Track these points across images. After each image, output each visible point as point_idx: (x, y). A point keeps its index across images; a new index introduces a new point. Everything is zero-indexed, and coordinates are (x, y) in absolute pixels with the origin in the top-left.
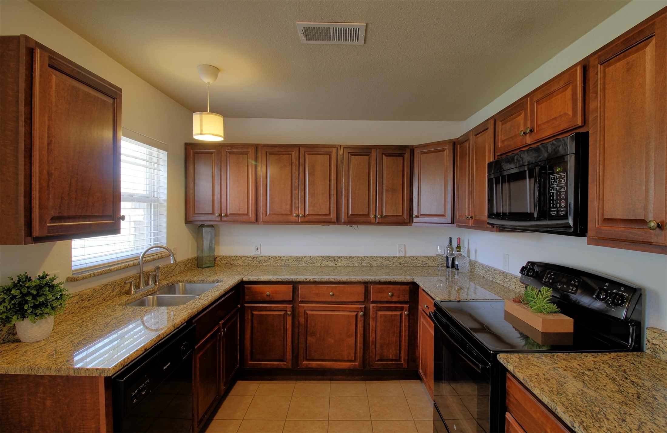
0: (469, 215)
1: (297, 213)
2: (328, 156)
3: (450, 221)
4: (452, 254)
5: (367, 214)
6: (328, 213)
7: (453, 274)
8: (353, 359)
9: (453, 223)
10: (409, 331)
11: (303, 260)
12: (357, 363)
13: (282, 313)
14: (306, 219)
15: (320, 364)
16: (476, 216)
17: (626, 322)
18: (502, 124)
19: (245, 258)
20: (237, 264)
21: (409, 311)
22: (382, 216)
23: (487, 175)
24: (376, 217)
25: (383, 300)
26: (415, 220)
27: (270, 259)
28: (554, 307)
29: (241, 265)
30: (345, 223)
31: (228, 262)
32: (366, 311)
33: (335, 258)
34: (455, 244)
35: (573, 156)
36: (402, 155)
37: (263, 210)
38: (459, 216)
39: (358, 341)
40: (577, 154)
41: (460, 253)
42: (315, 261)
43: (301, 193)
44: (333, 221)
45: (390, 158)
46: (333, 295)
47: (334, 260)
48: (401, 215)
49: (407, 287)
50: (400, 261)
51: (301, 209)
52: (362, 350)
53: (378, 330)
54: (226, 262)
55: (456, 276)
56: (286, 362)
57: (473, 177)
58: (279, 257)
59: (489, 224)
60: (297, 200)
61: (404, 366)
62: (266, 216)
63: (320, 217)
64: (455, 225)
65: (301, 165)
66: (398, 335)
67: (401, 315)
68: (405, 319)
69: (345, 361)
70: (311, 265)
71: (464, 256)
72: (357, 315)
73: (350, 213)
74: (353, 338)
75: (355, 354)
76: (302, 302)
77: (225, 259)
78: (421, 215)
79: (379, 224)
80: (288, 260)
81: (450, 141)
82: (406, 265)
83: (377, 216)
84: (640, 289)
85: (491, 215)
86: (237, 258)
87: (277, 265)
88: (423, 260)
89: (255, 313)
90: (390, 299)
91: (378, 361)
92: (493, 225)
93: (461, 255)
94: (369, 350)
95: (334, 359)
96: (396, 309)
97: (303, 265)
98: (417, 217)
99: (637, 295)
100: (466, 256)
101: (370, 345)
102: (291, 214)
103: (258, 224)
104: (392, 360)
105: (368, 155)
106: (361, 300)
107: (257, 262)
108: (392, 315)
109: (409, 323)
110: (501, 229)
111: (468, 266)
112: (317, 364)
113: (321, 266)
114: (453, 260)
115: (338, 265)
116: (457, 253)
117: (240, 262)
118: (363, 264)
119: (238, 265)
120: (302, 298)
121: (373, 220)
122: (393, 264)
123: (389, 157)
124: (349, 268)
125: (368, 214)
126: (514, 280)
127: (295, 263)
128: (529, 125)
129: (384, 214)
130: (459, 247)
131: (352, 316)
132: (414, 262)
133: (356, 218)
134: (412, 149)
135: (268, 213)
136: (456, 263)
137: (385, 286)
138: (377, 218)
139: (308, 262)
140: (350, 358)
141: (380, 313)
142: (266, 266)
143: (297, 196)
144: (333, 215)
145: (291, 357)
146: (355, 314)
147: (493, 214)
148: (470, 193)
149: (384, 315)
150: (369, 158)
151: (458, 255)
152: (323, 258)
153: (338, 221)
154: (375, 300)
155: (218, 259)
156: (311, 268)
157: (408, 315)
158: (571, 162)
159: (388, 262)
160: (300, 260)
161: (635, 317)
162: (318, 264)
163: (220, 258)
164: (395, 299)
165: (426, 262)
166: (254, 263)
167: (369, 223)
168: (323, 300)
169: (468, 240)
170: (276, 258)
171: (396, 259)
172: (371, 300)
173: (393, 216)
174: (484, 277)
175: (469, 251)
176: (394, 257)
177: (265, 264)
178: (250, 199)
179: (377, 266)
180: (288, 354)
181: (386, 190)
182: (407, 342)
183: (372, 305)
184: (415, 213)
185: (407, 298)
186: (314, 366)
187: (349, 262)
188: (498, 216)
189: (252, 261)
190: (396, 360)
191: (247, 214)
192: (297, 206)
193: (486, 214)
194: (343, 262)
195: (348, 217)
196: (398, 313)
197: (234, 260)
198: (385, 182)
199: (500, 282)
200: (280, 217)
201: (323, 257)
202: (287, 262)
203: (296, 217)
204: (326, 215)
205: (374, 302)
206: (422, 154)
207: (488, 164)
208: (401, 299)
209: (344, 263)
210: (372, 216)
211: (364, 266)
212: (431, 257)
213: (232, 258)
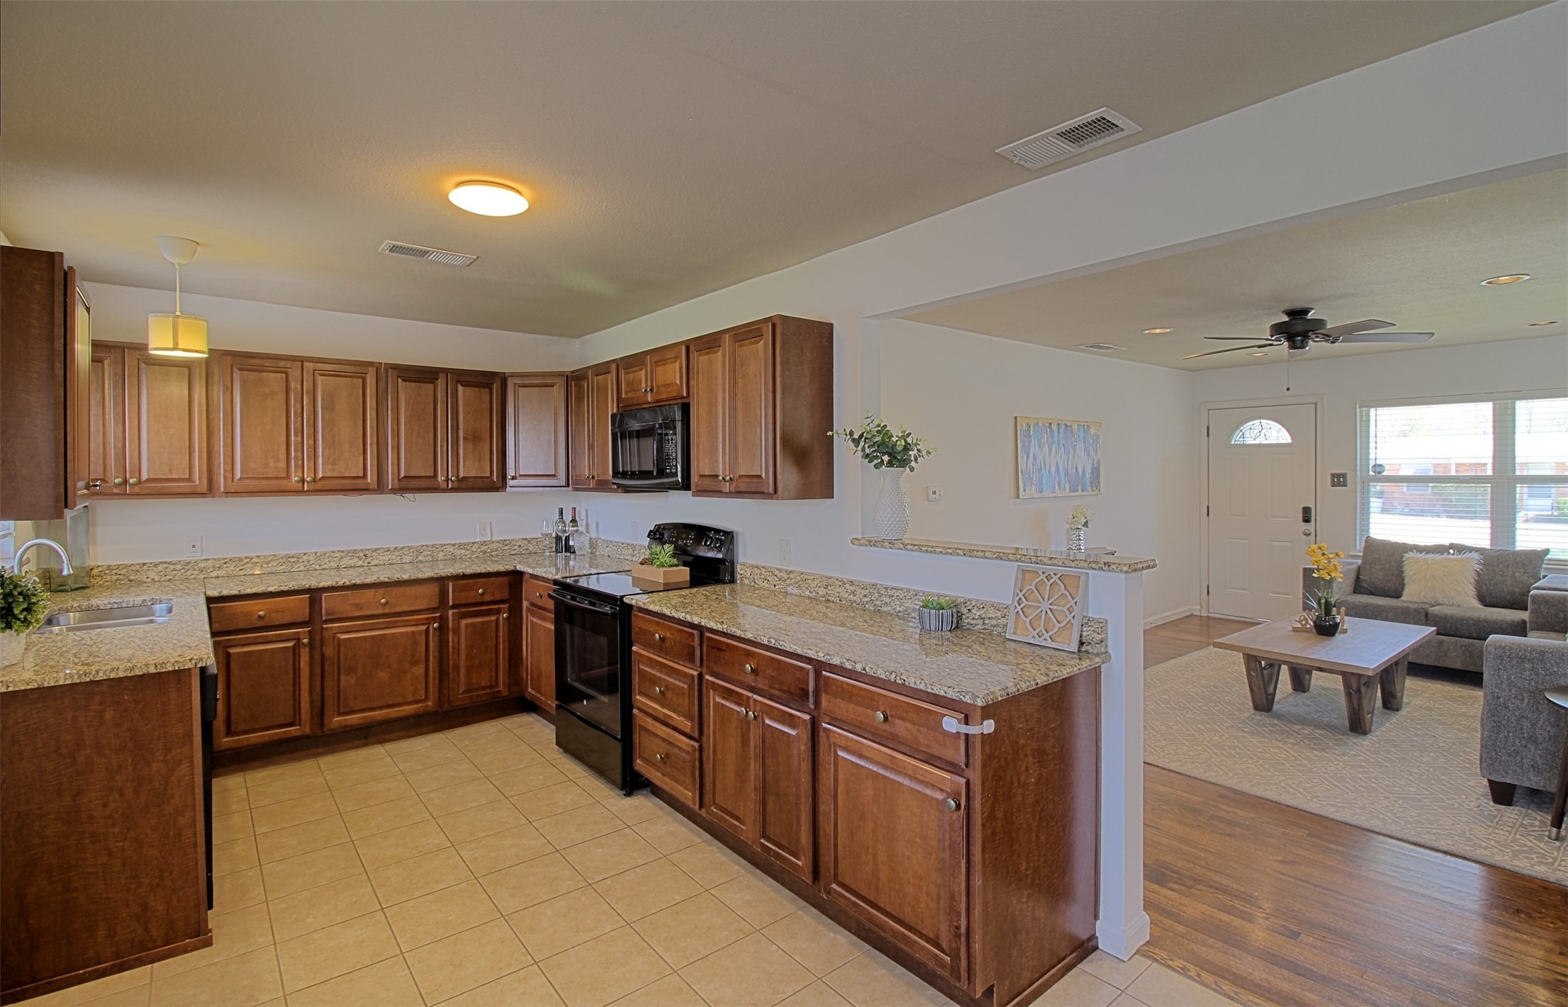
0: (589, 474)
1: (300, 475)
2: (360, 381)
3: (563, 483)
4: (565, 531)
5: (432, 475)
6: (362, 475)
7: (567, 559)
8: (423, 697)
9: (568, 486)
10: (509, 641)
11: (300, 560)
12: (430, 703)
13: (291, 644)
14: (319, 486)
15: (366, 717)
16: (598, 475)
17: (722, 561)
18: (625, 373)
19: (166, 565)
20: (146, 580)
21: (509, 613)
22: (457, 477)
23: (610, 428)
24: (447, 479)
25: (470, 602)
26: (511, 483)
27: (225, 563)
28: (675, 561)
29: (157, 580)
30: (393, 491)
31: (121, 577)
32: (443, 620)
33: (367, 552)
34: (568, 517)
35: (680, 423)
36: (488, 386)
37: (225, 471)
38: (576, 476)
39: (431, 669)
40: (682, 421)
41: (575, 528)
42: (326, 561)
43: (307, 441)
44: (371, 487)
45: (470, 391)
46: (387, 603)
47: (365, 556)
48: (488, 475)
49: (505, 580)
50: (483, 548)
51: (308, 468)
52: (437, 681)
53: (463, 646)
54: (117, 577)
55: (572, 563)
56: (300, 725)
57: (593, 426)
58: (246, 558)
59: (614, 484)
60: (299, 453)
61: (503, 694)
62: (233, 481)
63: (347, 482)
64: (571, 488)
65: (307, 392)
66: (494, 649)
67: (497, 621)
68: (503, 624)
69: (409, 703)
70: (317, 567)
71: (582, 533)
72: (427, 631)
73: (402, 475)
74: (422, 666)
75: (426, 688)
76: (327, 621)
77: (115, 571)
78: (521, 476)
79: (453, 490)
80: (268, 563)
81: (561, 374)
82: (493, 553)
83: (450, 477)
84: (732, 532)
85: (616, 473)
86: (145, 567)
87: (242, 573)
88: (520, 544)
89: (232, 651)
90: (479, 599)
91: (463, 693)
92: (619, 486)
93: (578, 530)
94: (449, 680)
95: (390, 703)
96: (488, 613)
97: (302, 568)
98: (514, 478)
99: (730, 537)
100: (584, 531)
101: (451, 671)
102: (288, 477)
103: (214, 497)
104: (485, 688)
105: (433, 383)
106: (434, 606)
107: (196, 572)
108: (483, 622)
109: (509, 631)
110: (627, 490)
111: (587, 545)
112: (359, 718)
113: (338, 568)
114: (567, 539)
115: (371, 564)
116: (571, 529)
117: (152, 575)
118: (420, 558)
119: (149, 580)
120: (330, 615)
121: (443, 485)
122: (472, 554)
123: (467, 388)
124: (395, 566)
125: (435, 476)
126: (643, 551)
127: (283, 567)
128: (649, 385)
129: (461, 475)
130: (574, 521)
131: (420, 632)
132: (507, 548)
133: (414, 483)
134: (503, 379)
135: (238, 476)
136: (571, 543)
137: (472, 581)
138: (450, 482)
139: (311, 563)
140: (417, 697)
141: (464, 622)
142: (217, 577)
143: (300, 446)
144: (371, 478)
145: (309, 716)
146: (424, 628)
147: (619, 473)
148: (591, 447)
149: (471, 624)
150: (434, 387)
151: (572, 531)
152: (342, 554)
153: (380, 488)
154: (457, 602)
155: (95, 572)
156: (318, 572)
157: (508, 618)
158: (679, 426)
159: (463, 551)
160: (295, 559)
161: (728, 558)
162: (333, 565)
163: (101, 569)
164: (487, 598)
165: (525, 547)
166: (188, 573)
167: (436, 489)
168: (368, 613)
169: (587, 511)
170: (241, 560)
171: (476, 546)
172: (451, 604)
173: (476, 477)
174: (609, 556)
175: (587, 525)
176: (474, 543)
177: (214, 574)
178: (195, 452)
179: (446, 560)
180: (303, 711)
181: (465, 438)
182: (507, 658)
183: (450, 612)
184: (511, 472)
185: (505, 595)
186: (354, 722)
187: (394, 557)
188: (624, 475)
189: (183, 571)
190: (491, 687)
191: (189, 480)
192: (300, 463)
193: (611, 473)
194: (381, 558)
195: (399, 481)
196: (493, 618)
197: (137, 571)
198: (461, 426)
199: (628, 557)
200: (263, 482)
201: (342, 552)
202: (264, 565)
203: (298, 482)
204: (358, 477)
205: (454, 607)
206: (520, 386)
207: (612, 416)
208: (498, 597)
209: (385, 558)
210: (441, 478)
211: (421, 562)
212: (533, 539)
213: (134, 568)
